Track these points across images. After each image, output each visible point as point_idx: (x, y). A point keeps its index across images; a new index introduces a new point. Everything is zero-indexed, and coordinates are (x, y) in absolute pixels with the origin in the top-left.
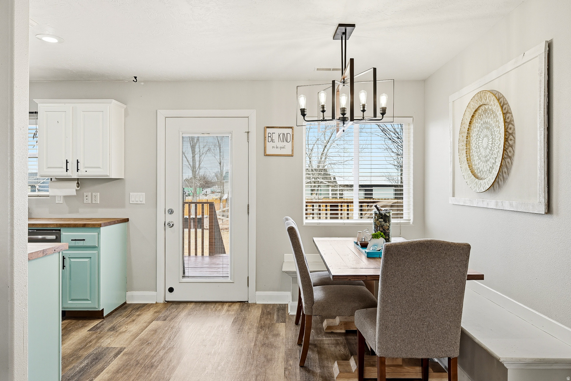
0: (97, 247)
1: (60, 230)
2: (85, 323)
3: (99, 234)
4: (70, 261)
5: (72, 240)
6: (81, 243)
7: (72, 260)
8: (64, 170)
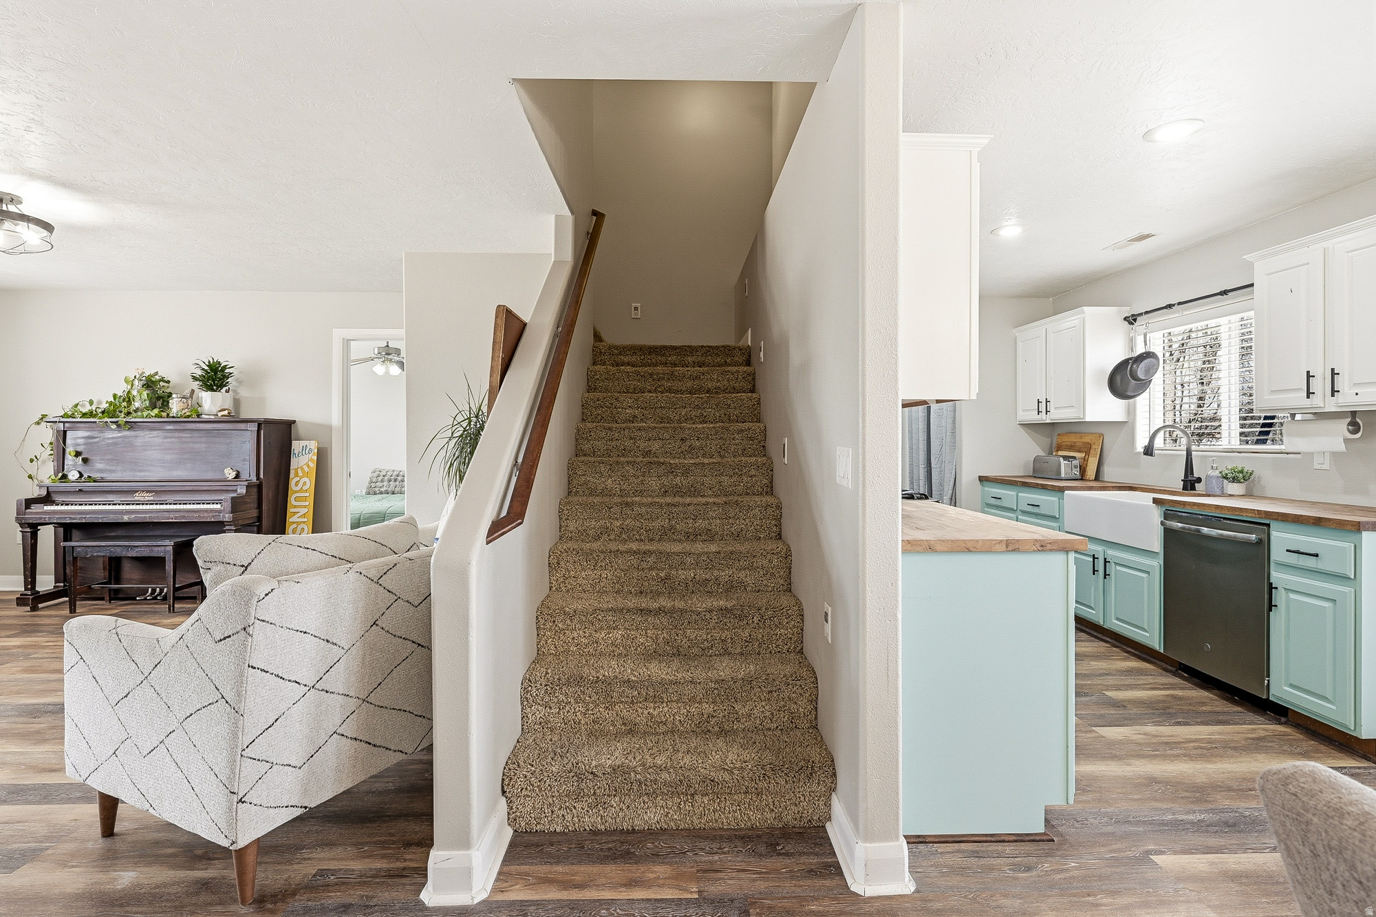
0: (1350, 578)
1: (1268, 525)
2: (1317, 751)
3: (1357, 549)
4: (1288, 598)
5: (1287, 551)
6: (1310, 562)
7: (1292, 596)
8: (1302, 395)
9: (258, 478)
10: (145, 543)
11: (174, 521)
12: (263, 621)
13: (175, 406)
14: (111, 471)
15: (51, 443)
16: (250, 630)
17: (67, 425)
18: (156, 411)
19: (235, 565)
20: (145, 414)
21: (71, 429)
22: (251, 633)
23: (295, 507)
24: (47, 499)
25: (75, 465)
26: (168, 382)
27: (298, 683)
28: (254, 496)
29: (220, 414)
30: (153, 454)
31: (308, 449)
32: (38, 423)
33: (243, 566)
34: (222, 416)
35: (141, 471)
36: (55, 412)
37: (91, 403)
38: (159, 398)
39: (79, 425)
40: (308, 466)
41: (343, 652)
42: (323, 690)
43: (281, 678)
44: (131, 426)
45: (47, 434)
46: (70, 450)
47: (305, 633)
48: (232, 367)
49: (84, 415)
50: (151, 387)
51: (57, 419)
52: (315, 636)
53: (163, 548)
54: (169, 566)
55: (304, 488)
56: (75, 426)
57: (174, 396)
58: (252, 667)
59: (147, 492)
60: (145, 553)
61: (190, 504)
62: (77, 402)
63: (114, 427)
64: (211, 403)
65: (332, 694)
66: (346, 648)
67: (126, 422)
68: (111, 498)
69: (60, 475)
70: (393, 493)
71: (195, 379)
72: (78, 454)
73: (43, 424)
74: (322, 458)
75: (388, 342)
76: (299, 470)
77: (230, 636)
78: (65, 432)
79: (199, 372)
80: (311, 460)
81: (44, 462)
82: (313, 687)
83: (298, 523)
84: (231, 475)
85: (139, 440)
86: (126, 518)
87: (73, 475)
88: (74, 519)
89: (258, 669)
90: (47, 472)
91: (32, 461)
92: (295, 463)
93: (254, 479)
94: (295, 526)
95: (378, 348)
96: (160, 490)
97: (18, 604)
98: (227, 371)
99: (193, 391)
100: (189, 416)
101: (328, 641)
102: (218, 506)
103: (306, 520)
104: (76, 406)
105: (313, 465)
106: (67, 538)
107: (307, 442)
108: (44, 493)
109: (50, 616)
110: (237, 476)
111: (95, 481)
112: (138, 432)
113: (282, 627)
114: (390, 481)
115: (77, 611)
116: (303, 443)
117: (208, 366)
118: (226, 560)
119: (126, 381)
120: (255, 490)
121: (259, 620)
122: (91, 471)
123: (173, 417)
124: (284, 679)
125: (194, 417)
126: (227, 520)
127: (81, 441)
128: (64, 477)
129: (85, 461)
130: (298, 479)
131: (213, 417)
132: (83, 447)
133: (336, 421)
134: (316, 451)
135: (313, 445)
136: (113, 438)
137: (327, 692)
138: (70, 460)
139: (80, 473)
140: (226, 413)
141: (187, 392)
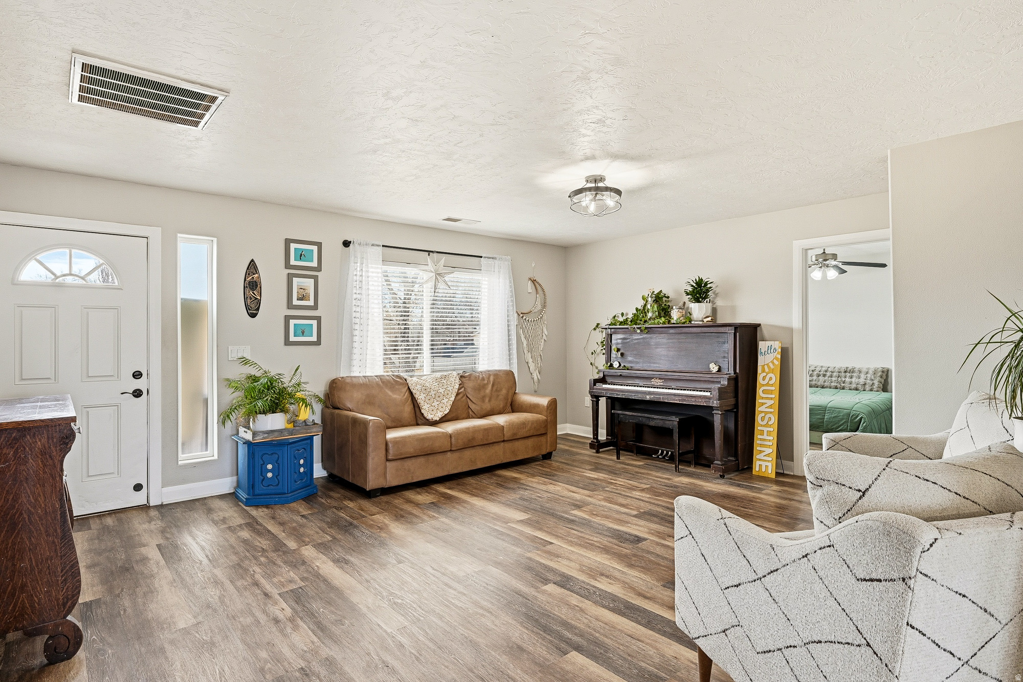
9: (735, 373)
10: (661, 417)
11: (678, 402)
12: (926, 576)
13: (675, 315)
14: (637, 363)
15: (602, 342)
16: (911, 583)
17: (612, 330)
18: (663, 319)
19: (850, 488)
20: (656, 321)
21: (615, 333)
22: (912, 586)
23: (763, 398)
24: (603, 380)
25: (616, 358)
26: (668, 297)
27: (953, 654)
28: (732, 388)
29: (705, 320)
30: (661, 351)
31: (773, 349)
32: (595, 329)
33: (859, 491)
34: (707, 321)
35: (654, 363)
36: (605, 323)
37: (622, 314)
38: (663, 309)
39: (618, 330)
40: (773, 363)
41: (999, 627)
42: (976, 669)
43: (937, 645)
44: (649, 330)
45: (600, 336)
46: (614, 347)
47: (964, 596)
48: (712, 283)
49: (621, 323)
50: (658, 302)
51: (607, 327)
52: (973, 602)
53: (671, 422)
54: (676, 436)
55: (771, 382)
56: (616, 331)
57: (674, 307)
58: (911, 626)
59: (660, 379)
60: (660, 424)
61: (688, 390)
62: (614, 315)
63: (638, 331)
64: (699, 311)
65: (984, 676)
66: (1004, 622)
67: (646, 328)
68: (637, 381)
69: (609, 364)
70: (823, 387)
71: (687, 294)
72: (618, 350)
73: (598, 330)
74: (786, 356)
75: (824, 249)
76: (766, 367)
77: (880, 581)
78: (611, 335)
79: (690, 289)
80: (776, 358)
81: (598, 354)
82: (967, 662)
83: (766, 413)
84: (714, 368)
85: (654, 340)
86: (648, 397)
87: (616, 365)
88: (618, 395)
89: (917, 629)
90: (601, 362)
91: (592, 353)
92: (761, 360)
93: (732, 372)
94: (763, 415)
95: (816, 255)
96: (668, 378)
97: (591, 448)
98: (709, 286)
99: (685, 303)
100: (684, 323)
101: (986, 611)
102: (708, 394)
103: (772, 410)
104: (614, 317)
105: (777, 363)
106: (613, 408)
107: (772, 343)
108: (602, 375)
109: (607, 459)
110: (719, 370)
111: (628, 369)
112: (652, 335)
113: (943, 586)
114: (819, 376)
115: (621, 458)
116: (768, 343)
117: (696, 283)
118: (840, 481)
119: (643, 298)
120: (733, 382)
121: (921, 573)
122: (625, 362)
123: (674, 324)
124: (939, 647)
125: (687, 323)
126: (715, 405)
127: (619, 341)
128: (611, 365)
129: (622, 354)
130: (765, 374)
131: (701, 323)
132: (621, 345)
133: (796, 323)
134: (780, 350)
135: (777, 345)
136: (637, 339)
137: (980, 672)
138: (614, 353)
139: (619, 362)
140: (709, 319)
141: (681, 304)
